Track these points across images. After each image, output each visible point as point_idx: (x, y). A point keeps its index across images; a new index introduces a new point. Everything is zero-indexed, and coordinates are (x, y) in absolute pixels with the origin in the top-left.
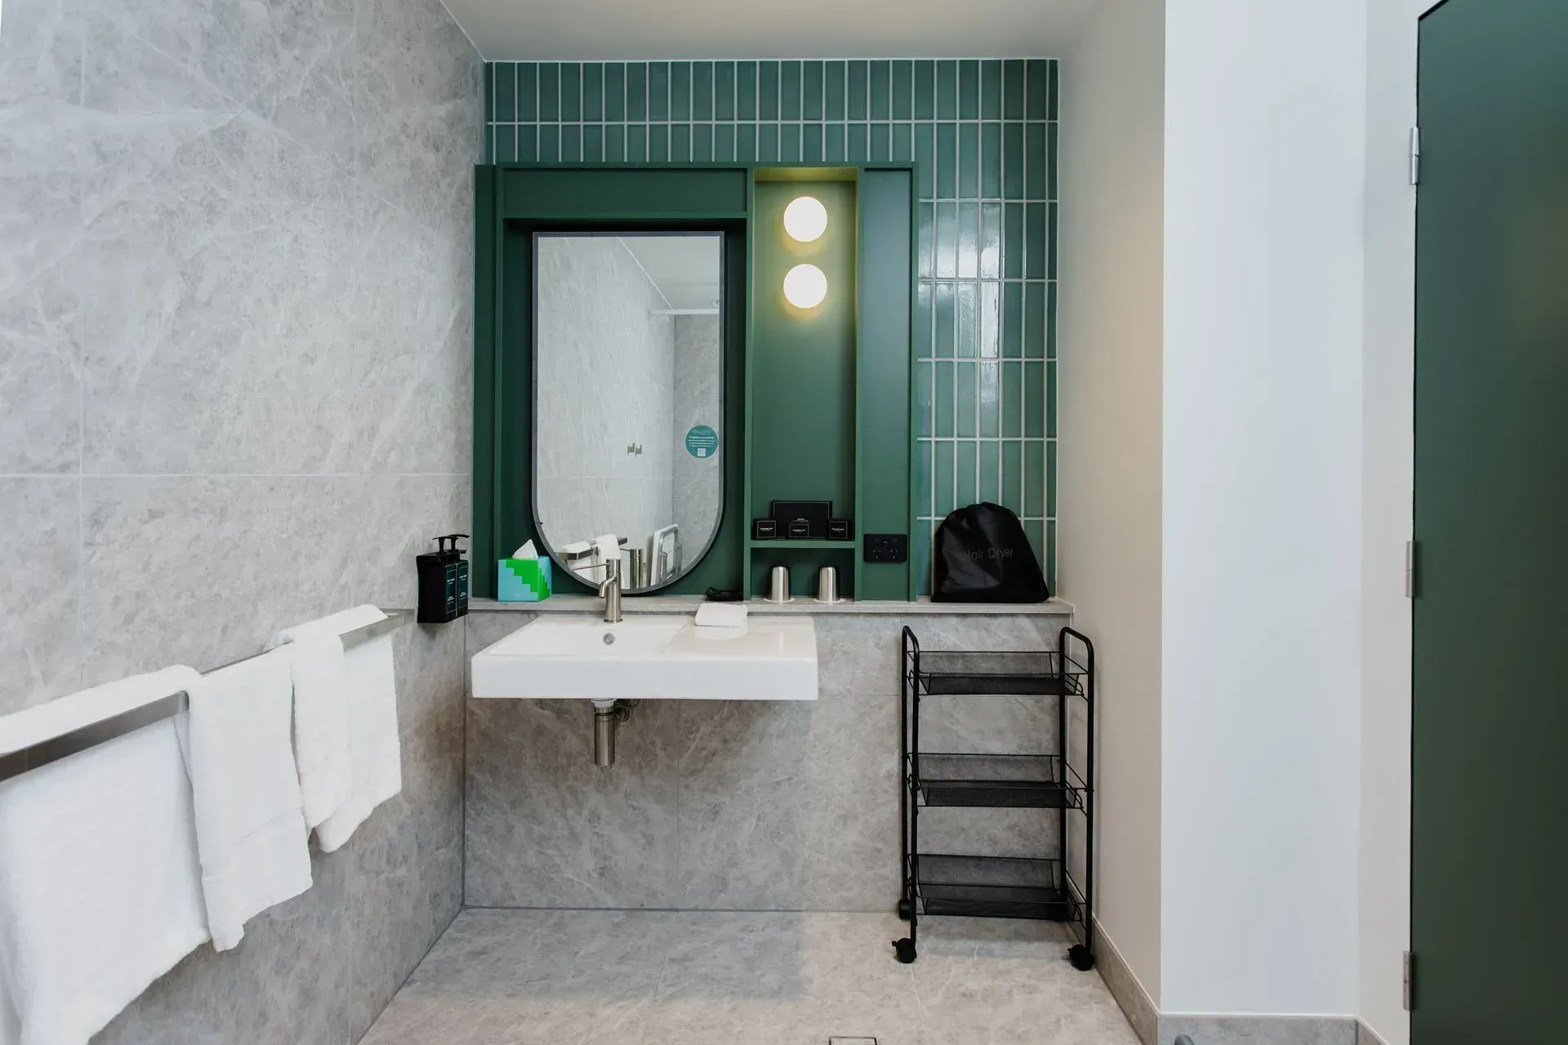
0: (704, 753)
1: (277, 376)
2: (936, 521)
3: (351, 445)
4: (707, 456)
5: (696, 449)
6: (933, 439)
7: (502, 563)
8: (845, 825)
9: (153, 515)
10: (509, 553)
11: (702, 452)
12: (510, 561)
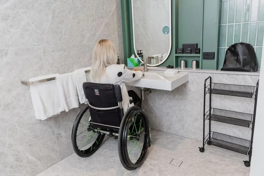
0: (165, 101)
1: (72, 27)
2: (227, 48)
3: (90, 37)
4: (167, 34)
5: (165, 32)
6: (227, 24)
7: (128, 59)
8: (196, 121)
9: (53, 51)
10: (130, 57)
11: (166, 33)
12: (130, 59)
